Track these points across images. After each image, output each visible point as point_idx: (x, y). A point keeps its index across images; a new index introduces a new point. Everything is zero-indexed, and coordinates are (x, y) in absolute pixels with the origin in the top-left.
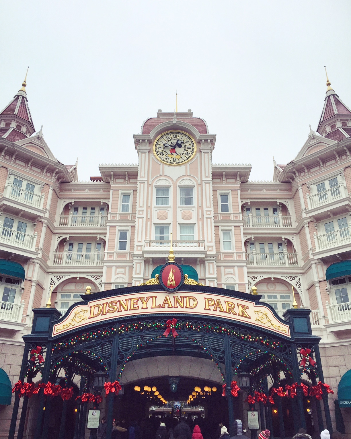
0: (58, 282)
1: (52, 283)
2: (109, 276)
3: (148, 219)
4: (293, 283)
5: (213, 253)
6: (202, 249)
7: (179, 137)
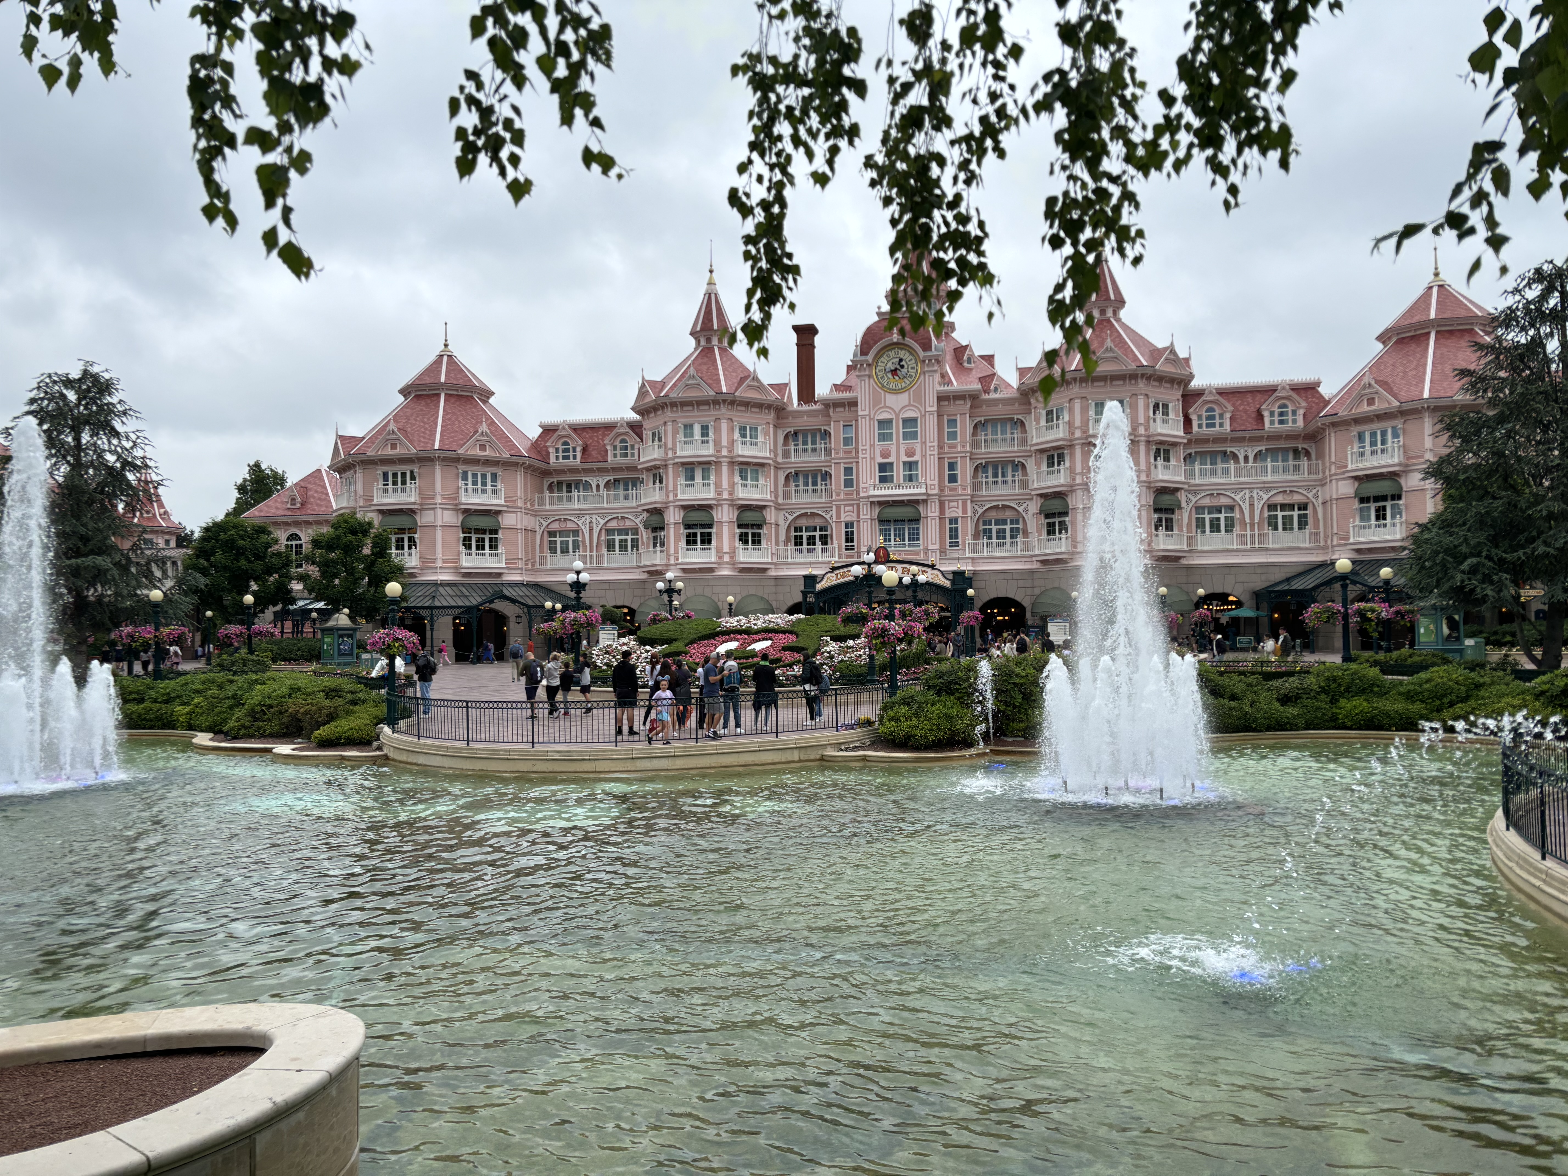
0: (791, 518)
1: (786, 519)
2: (838, 515)
3: (873, 459)
4: (1021, 509)
5: (936, 491)
6: (923, 491)
7: (902, 354)
